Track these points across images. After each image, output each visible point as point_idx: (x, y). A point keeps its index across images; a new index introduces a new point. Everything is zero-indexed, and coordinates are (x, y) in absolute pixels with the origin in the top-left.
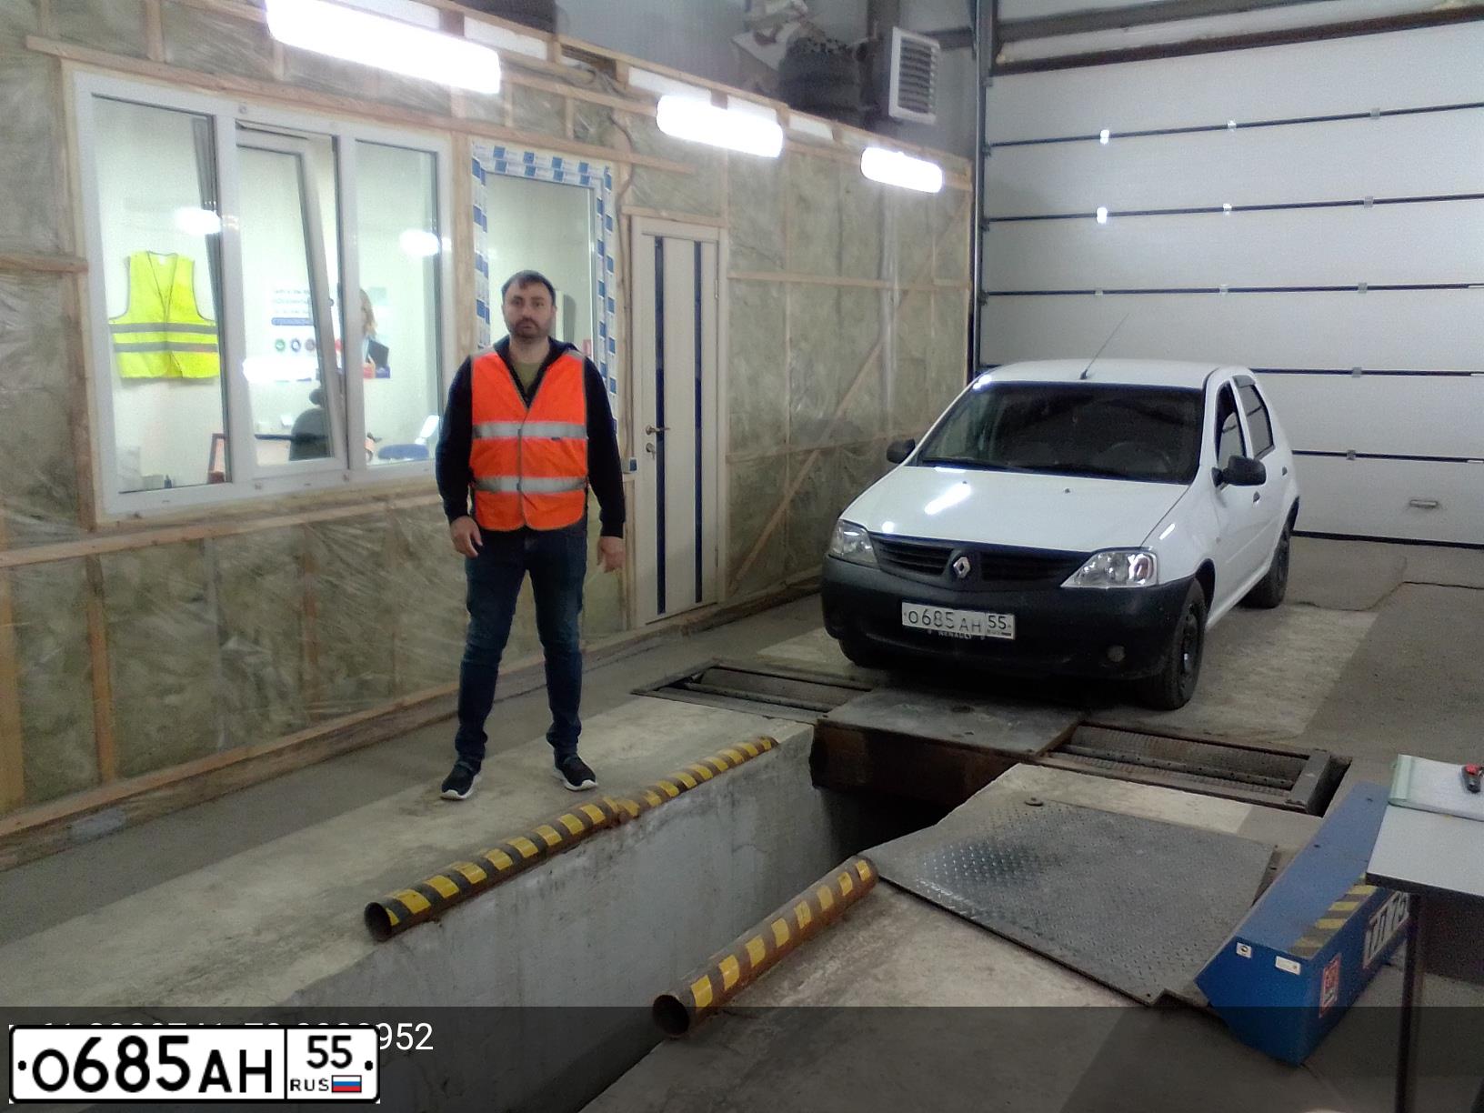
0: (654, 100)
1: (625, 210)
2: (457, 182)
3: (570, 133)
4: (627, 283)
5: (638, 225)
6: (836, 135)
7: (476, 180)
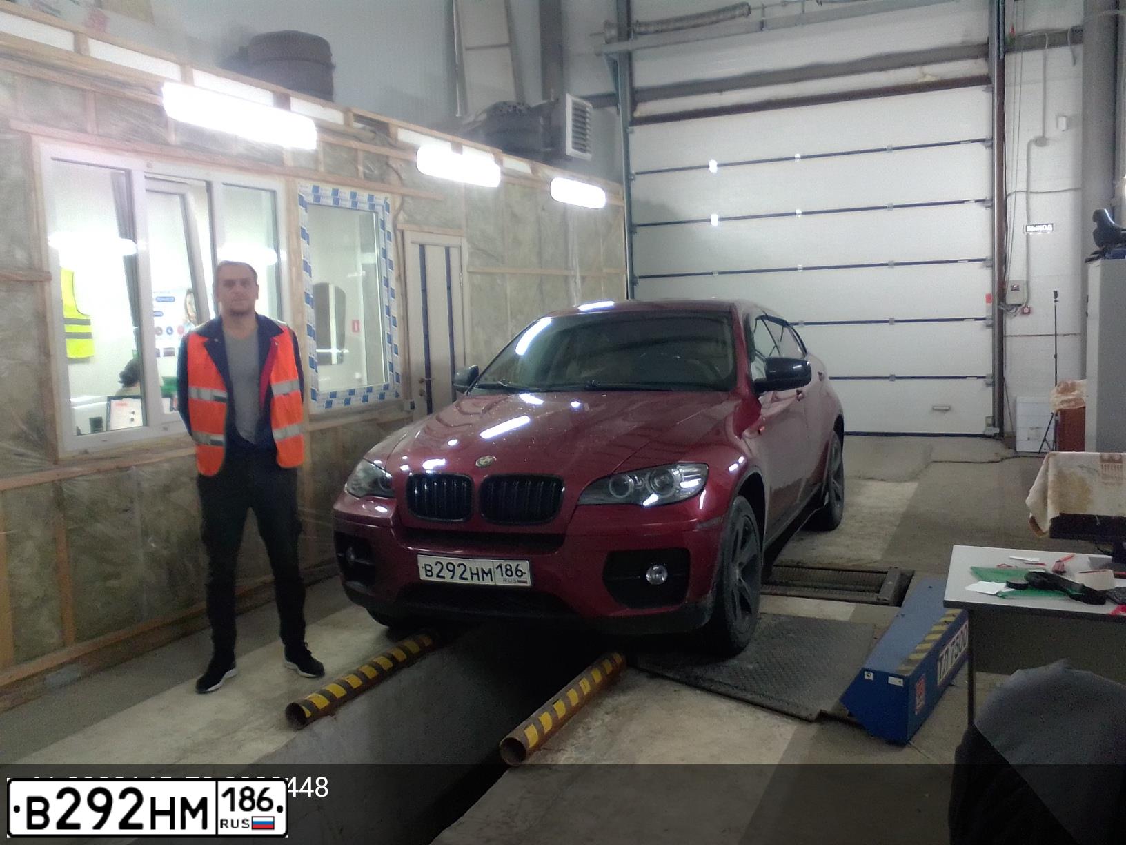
0: (414, 150)
1: (400, 226)
2: (289, 210)
3: (361, 175)
4: (402, 278)
5: (409, 237)
6: (534, 170)
7: (301, 209)
